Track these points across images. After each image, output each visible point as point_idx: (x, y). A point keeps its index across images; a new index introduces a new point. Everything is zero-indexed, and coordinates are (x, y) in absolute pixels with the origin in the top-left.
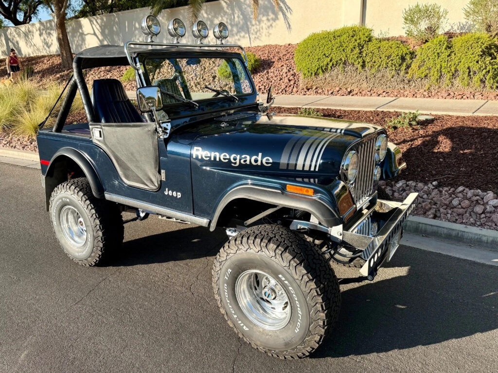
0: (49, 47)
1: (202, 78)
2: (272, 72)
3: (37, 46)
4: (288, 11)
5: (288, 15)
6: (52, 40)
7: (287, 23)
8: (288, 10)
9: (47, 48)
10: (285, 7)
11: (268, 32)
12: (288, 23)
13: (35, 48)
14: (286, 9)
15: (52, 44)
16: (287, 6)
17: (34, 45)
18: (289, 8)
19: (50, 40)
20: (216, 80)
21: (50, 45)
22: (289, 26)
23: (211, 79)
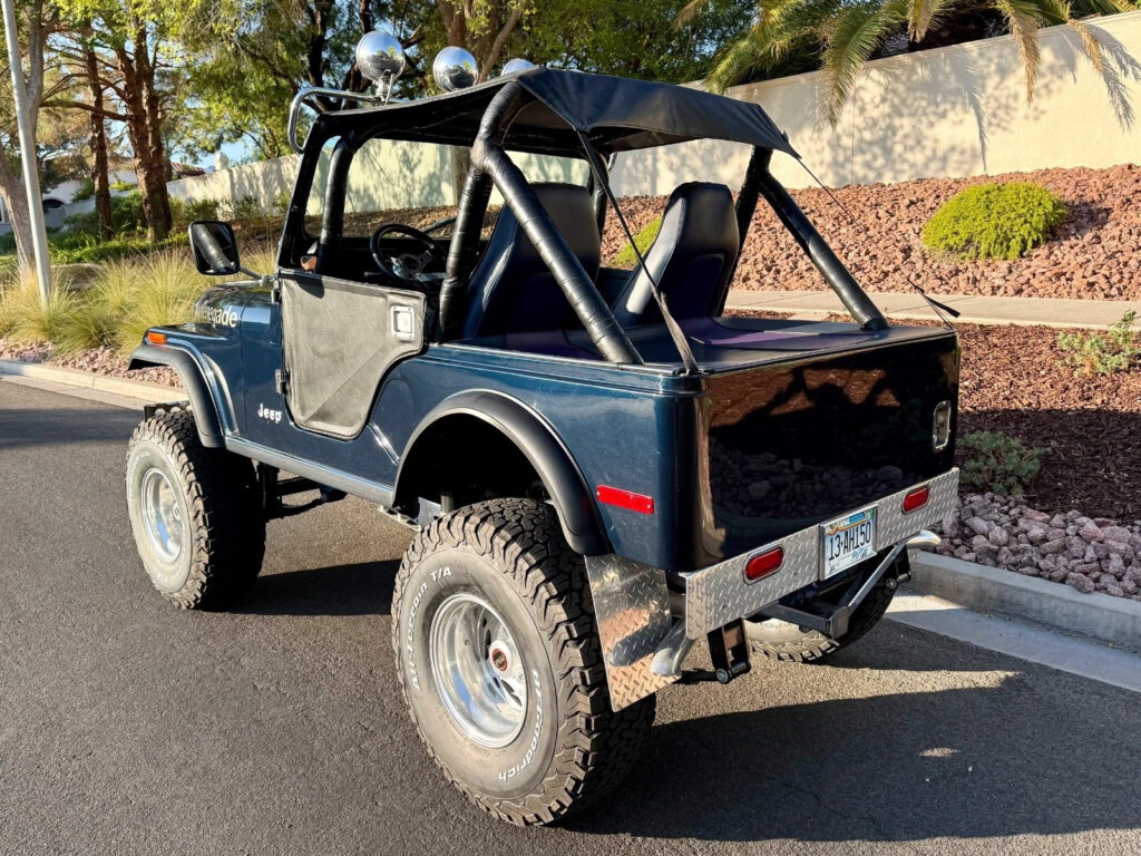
0: (412, 170)
1: (867, 253)
2: (1113, 238)
3: (388, 171)
4: (1126, 73)
5: (1128, 81)
6: (421, 154)
7: (1118, 102)
8: (1129, 68)
9: (408, 173)
10: (1120, 62)
11: (1036, 109)
12: (1124, 102)
13: (382, 175)
14: (1122, 67)
15: (420, 161)
16: (1126, 56)
17: (382, 170)
18: (1133, 62)
19: (417, 153)
20: (913, 259)
21: (415, 166)
22: (1127, 109)
23: (900, 256)
